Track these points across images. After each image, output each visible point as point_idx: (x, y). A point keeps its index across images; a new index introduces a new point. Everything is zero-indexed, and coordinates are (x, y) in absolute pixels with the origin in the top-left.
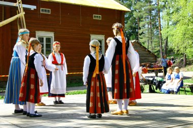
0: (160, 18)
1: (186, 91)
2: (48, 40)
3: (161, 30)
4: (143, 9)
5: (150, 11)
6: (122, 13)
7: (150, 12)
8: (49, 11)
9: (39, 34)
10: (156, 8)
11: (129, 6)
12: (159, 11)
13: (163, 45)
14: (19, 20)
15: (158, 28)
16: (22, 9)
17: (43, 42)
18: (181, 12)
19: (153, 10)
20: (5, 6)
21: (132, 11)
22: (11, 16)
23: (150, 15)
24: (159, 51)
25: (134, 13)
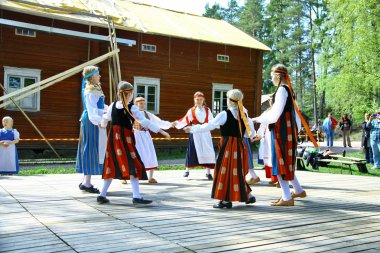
0: (313, 61)
1: (351, 170)
2: (152, 89)
3: (315, 80)
4: (290, 49)
5: (300, 51)
6: (258, 53)
7: (300, 54)
8: (153, 48)
9: (139, 80)
10: (309, 47)
11: (270, 44)
12: (313, 52)
13: (319, 102)
14: (110, 60)
15: (312, 76)
16: (116, 45)
17: (143, 92)
18: (344, 54)
19: (304, 50)
20: (92, 41)
21: (274, 51)
22: (100, 55)
23: (300, 58)
24: (312, 110)
25: (276, 54)
